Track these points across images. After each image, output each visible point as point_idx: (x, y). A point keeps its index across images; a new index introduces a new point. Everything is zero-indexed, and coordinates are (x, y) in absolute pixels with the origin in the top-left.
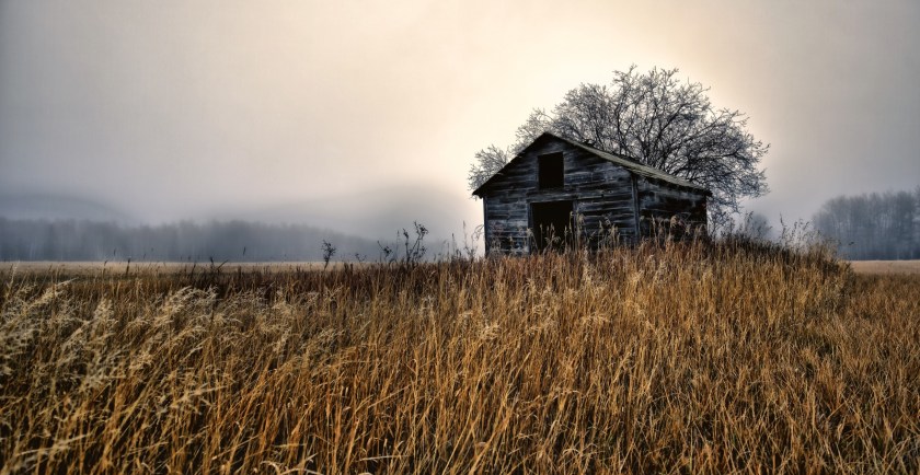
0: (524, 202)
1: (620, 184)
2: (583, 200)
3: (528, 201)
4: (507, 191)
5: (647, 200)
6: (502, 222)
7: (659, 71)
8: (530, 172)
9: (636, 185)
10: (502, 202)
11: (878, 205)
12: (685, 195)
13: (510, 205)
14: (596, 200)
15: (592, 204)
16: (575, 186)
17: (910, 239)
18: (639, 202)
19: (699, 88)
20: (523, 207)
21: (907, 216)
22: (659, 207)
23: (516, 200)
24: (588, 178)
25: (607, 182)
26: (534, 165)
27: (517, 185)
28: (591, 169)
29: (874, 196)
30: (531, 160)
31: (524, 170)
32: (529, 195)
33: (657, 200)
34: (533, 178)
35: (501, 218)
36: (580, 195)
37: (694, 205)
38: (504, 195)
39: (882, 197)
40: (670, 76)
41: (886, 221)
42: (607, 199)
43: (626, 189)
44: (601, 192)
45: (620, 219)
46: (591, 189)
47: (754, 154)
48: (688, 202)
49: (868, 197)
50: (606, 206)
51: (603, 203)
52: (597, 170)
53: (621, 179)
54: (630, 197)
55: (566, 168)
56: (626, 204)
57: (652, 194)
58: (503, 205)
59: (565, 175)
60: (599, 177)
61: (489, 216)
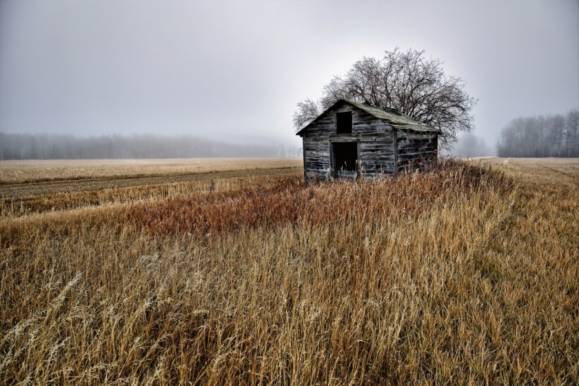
0: (328, 141)
1: (386, 133)
2: (363, 142)
3: (330, 141)
4: (317, 134)
5: (402, 144)
6: (314, 152)
7: (413, 51)
8: (331, 123)
9: (396, 135)
10: (314, 140)
11: (543, 123)
12: (425, 137)
13: (319, 143)
14: (371, 142)
15: (368, 145)
16: (359, 133)
17: (560, 143)
18: (397, 145)
19: (437, 63)
20: (327, 144)
21: (559, 130)
22: (409, 146)
23: (322, 139)
24: (367, 129)
25: (378, 132)
26: (334, 118)
27: (324, 130)
28: (369, 123)
29: (541, 117)
30: (332, 115)
31: (328, 121)
32: (331, 137)
33: (408, 142)
34: (333, 126)
35: (313, 150)
36: (362, 139)
37: (430, 141)
38: (316, 136)
39: (545, 117)
40: (419, 55)
41: (546, 133)
42: (378, 142)
43: (389, 137)
44: (374, 138)
45: (385, 155)
46: (369, 135)
47: (469, 105)
48: (427, 140)
49: (537, 118)
50: (377, 147)
51: (375, 145)
52: (372, 124)
53: (387, 131)
54: (392, 142)
55: (353, 122)
56: (389, 146)
57: (405, 139)
58: (315, 142)
59: (353, 126)
60: (373, 129)
61: (306, 148)
